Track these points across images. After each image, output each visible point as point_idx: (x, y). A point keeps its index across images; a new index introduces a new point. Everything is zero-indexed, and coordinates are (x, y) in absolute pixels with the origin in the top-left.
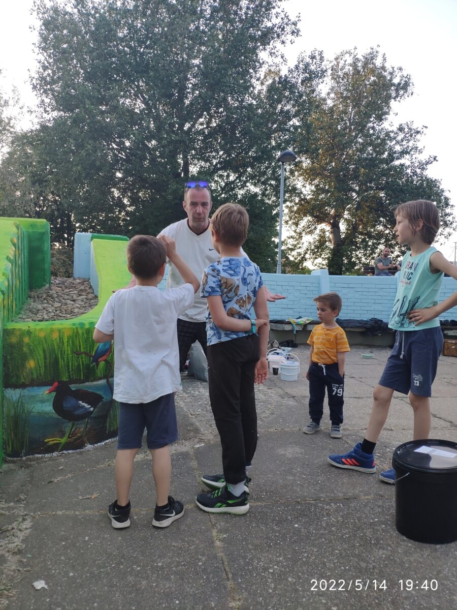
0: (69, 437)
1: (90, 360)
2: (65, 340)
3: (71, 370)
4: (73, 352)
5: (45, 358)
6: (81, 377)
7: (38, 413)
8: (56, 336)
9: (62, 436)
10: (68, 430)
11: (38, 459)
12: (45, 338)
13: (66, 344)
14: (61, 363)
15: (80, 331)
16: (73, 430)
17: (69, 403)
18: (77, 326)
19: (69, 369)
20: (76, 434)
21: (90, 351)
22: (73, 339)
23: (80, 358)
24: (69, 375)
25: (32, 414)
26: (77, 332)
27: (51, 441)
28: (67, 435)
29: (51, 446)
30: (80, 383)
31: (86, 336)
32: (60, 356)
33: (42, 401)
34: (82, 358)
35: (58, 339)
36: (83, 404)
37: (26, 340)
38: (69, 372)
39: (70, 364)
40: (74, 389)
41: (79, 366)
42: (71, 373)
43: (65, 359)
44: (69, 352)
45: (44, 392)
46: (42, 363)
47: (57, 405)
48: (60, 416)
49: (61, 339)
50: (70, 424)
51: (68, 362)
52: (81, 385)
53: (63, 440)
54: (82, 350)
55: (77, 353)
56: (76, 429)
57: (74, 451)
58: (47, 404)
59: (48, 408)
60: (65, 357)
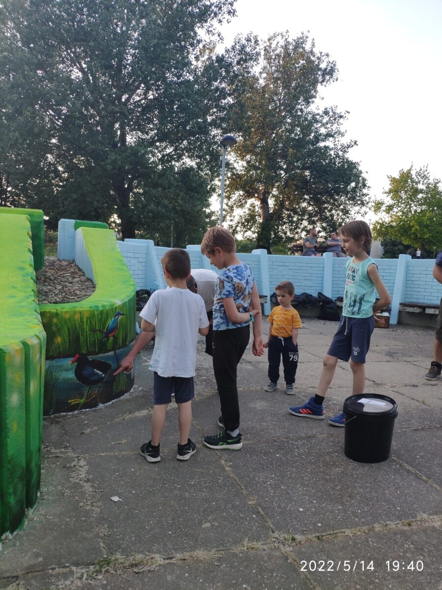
0: (86, 398)
1: (103, 336)
2: (85, 320)
3: (88, 344)
4: (90, 330)
5: (69, 335)
6: (96, 350)
7: (64, 379)
8: (77, 317)
9: (82, 397)
10: (86, 393)
11: (63, 416)
12: (69, 318)
13: (85, 324)
14: (82, 338)
15: (96, 313)
16: (90, 392)
17: (87, 371)
18: (94, 308)
19: (87, 343)
20: (92, 395)
21: (103, 329)
22: (90, 319)
23: (96, 335)
24: (87, 348)
25: (59, 381)
26: (94, 313)
27: (73, 402)
28: (85, 397)
29: (73, 405)
30: (96, 355)
31: (100, 316)
32: (80, 333)
33: (67, 370)
34: (97, 335)
35: (80, 319)
36: (98, 371)
37: (55, 320)
38: (87, 346)
39: (88, 340)
40: (91, 360)
41: (95, 341)
42: (89, 346)
43: (85, 336)
44: (88, 330)
45: (68, 362)
46: (67, 339)
47: (78, 373)
48: (80, 381)
49: (81, 319)
50: (88, 388)
51: (87, 338)
52: (96, 356)
53: (82, 401)
54: (97, 328)
55: (93, 330)
56: (92, 392)
57: (90, 410)
58: (70, 372)
59: (71, 375)
60: (85, 333)
